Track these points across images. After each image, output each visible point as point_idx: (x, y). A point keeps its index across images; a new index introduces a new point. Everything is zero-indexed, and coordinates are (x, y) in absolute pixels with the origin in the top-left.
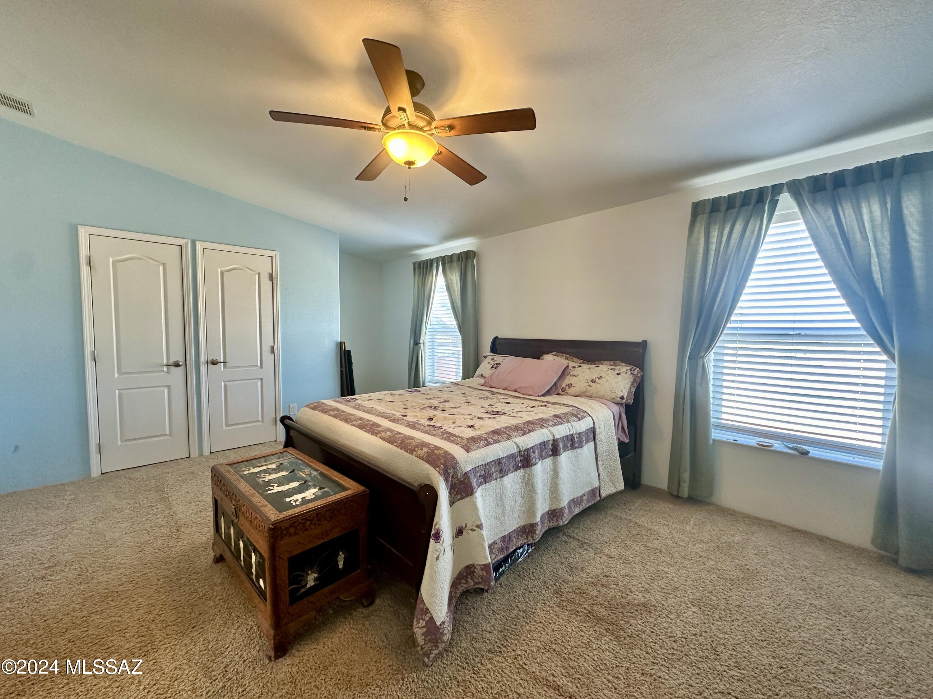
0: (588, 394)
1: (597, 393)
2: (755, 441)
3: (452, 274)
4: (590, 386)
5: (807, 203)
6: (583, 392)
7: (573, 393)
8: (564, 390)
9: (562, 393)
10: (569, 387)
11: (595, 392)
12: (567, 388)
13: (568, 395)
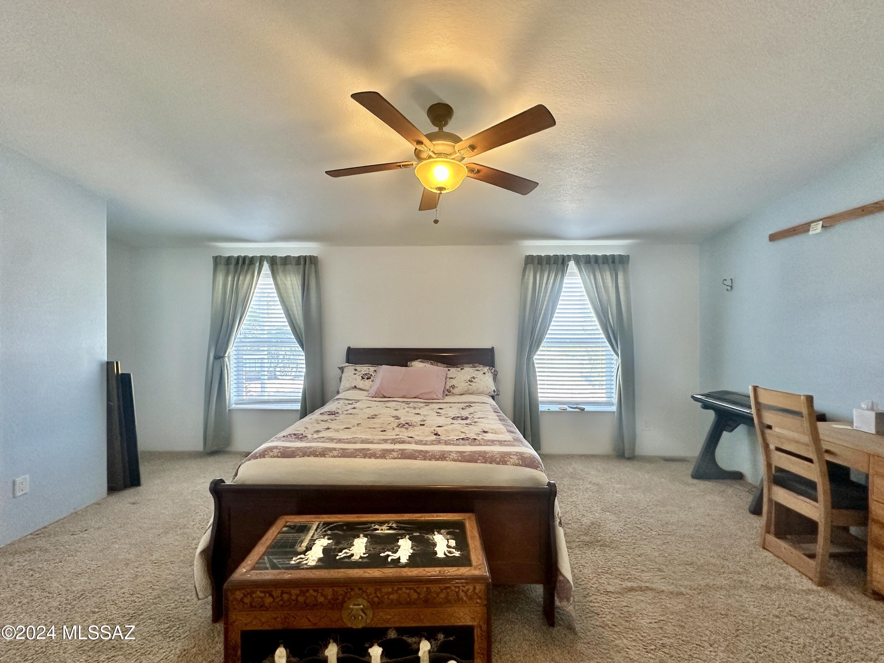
0: (470, 391)
1: (478, 390)
2: (558, 408)
3: (286, 277)
4: (470, 385)
5: (583, 269)
6: (466, 391)
7: (458, 393)
8: (449, 391)
9: (448, 394)
10: (453, 388)
11: (475, 389)
12: (451, 389)
13: (454, 394)
